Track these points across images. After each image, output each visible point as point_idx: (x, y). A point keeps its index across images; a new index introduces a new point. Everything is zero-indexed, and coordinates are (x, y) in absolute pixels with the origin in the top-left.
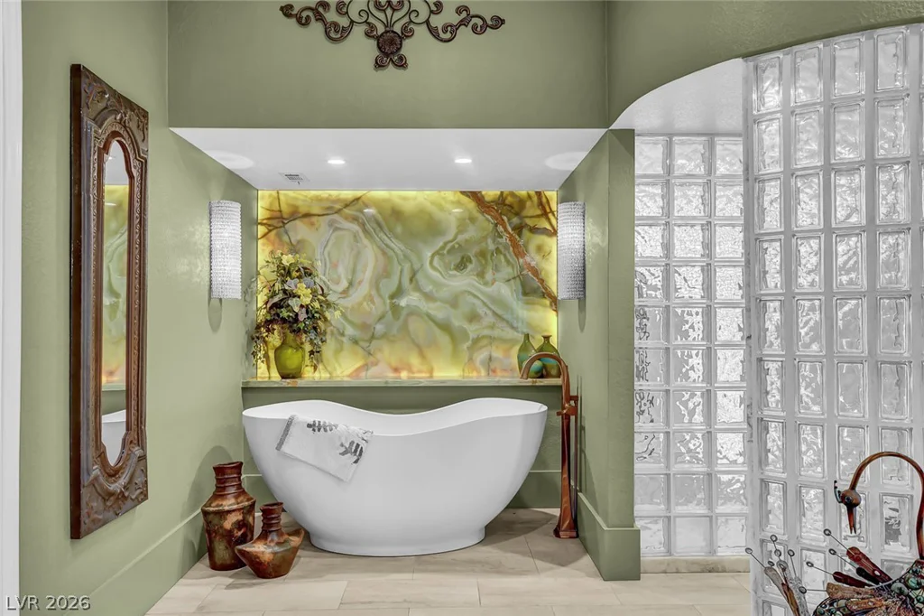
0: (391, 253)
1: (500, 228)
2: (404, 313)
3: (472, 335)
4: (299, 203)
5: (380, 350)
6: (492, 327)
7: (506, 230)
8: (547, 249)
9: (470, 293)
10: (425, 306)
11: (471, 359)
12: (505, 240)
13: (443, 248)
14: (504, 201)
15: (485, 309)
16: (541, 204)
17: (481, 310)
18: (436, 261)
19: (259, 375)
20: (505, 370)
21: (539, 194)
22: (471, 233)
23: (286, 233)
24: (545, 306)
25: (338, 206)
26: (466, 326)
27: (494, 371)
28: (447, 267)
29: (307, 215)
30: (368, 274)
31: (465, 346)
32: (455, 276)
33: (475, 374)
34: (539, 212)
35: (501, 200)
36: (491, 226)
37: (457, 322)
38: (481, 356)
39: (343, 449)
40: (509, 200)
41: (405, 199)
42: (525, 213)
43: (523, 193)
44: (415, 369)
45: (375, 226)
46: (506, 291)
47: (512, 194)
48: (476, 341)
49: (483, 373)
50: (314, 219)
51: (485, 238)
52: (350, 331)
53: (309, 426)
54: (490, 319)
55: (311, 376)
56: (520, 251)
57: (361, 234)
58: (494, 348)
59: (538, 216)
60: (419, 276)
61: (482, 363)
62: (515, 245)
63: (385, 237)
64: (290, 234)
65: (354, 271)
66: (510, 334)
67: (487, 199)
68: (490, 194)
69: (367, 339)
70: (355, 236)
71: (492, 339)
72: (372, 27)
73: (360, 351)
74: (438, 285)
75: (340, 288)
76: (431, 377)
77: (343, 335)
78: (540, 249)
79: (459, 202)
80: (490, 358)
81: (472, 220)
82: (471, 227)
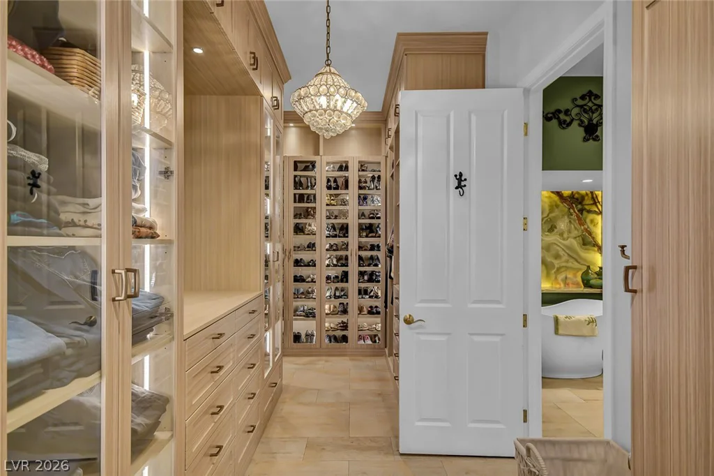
1: (572, 211)
3: (557, 266)
6: (567, 261)
7: (575, 212)
8: (596, 221)
9: (556, 244)
11: (556, 278)
12: (574, 216)
14: (573, 196)
15: (563, 252)
16: (593, 198)
17: (562, 253)
20: (574, 284)
21: (592, 193)
22: (556, 213)
24: (595, 251)
26: (554, 261)
27: (568, 284)
28: (544, 231)
31: (553, 272)
32: (547, 235)
33: (558, 286)
34: (592, 202)
35: (572, 196)
36: (567, 209)
37: (549, 259)
38: (561, 276)
40: (576, 196)
42: (584, 203)
43: (583, 192)
46: (575, 244)
47: (578, 193)
48: (558, 269)
49: (562, 285)
51: (564, 215)
54: (565, 257)
56: (581, 222)
58: (568, 272)
59: (592, 204)
61: (562, 280)
62: (579, 219)
66: (576, 265)
67: (565, 195)
68: (566, 193)
71: (567, 268)
72: (582, 121)
78: (592, 221)
79: (550, 197)
80: (566, 278)
81: (557, 206)
82: (556, 210)
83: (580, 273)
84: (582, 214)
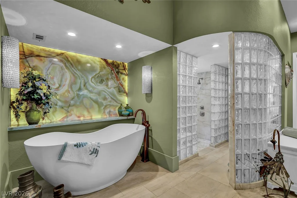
0: (76, 75)
1: (113, 72)
2: (82, 97)
3: (104, 104)
4: (34, 50)
5: (73, 110)
6: (110, 102)
7: (114, 72)
8: (125, 79)
9: (104, 91)
10: (90, 95)
11: (104, 112)
12: (114, 75)
13: (95, 76)
14: (114, 63)
15: (108, 96)
16: (123, 66)
17: (107, 97)
18: (93, 80)
19: (12, 124)
20: (114, 115)
21: (123, 63)
22: (104, 72)
23: (27, 62)
24: (125, 96)
25: (54, 55)
26: (103, 101)
27: (111, 115)
28: (97, 82)
29: (38, 56)
30: (68, 82)
31: (102, 108)
32: (99, 85)
33: (105, 116)
34: (123, 68)
35: (113, 63)
36: (110, 71)
37: (100, 100)
38: (107, 111)
39: (91, 152)
41: (82, 57)
42: (119, 68)
43: (119, 62)
44: (86, 116)
45: (70, 65)
46: (115, 91)
47: (116, 62)
48: (106, 106)
49: (108, 116)
50: (42, 58)
51: (108, 74)
52: (60, 103)
53: (75, 145)
54: (110, 99)
55: (44, 122)
56: (118, 79)
57: (64, 67)
58: (111, 108)
59: (123, 70)
60: (87, 85)
61: (108, 113)
62: (117, 77)
63: (74, 70)
64: (29, 62)
65: (61, 81)
66: (115, 104)
67: (109, 62)
69: (67, 106)
70: (62, 68)
71: (110, 105)
73: (65, 111)
74: (94, 88)
75: (55, 87)
76: (91, 119)
77: (56, 105)
78: (123, 79)
79: (100, 62)
80: (110, 111)
81: (104, 68)
82: (104, 70)
83: (117, 109)
84: (118, 74)
